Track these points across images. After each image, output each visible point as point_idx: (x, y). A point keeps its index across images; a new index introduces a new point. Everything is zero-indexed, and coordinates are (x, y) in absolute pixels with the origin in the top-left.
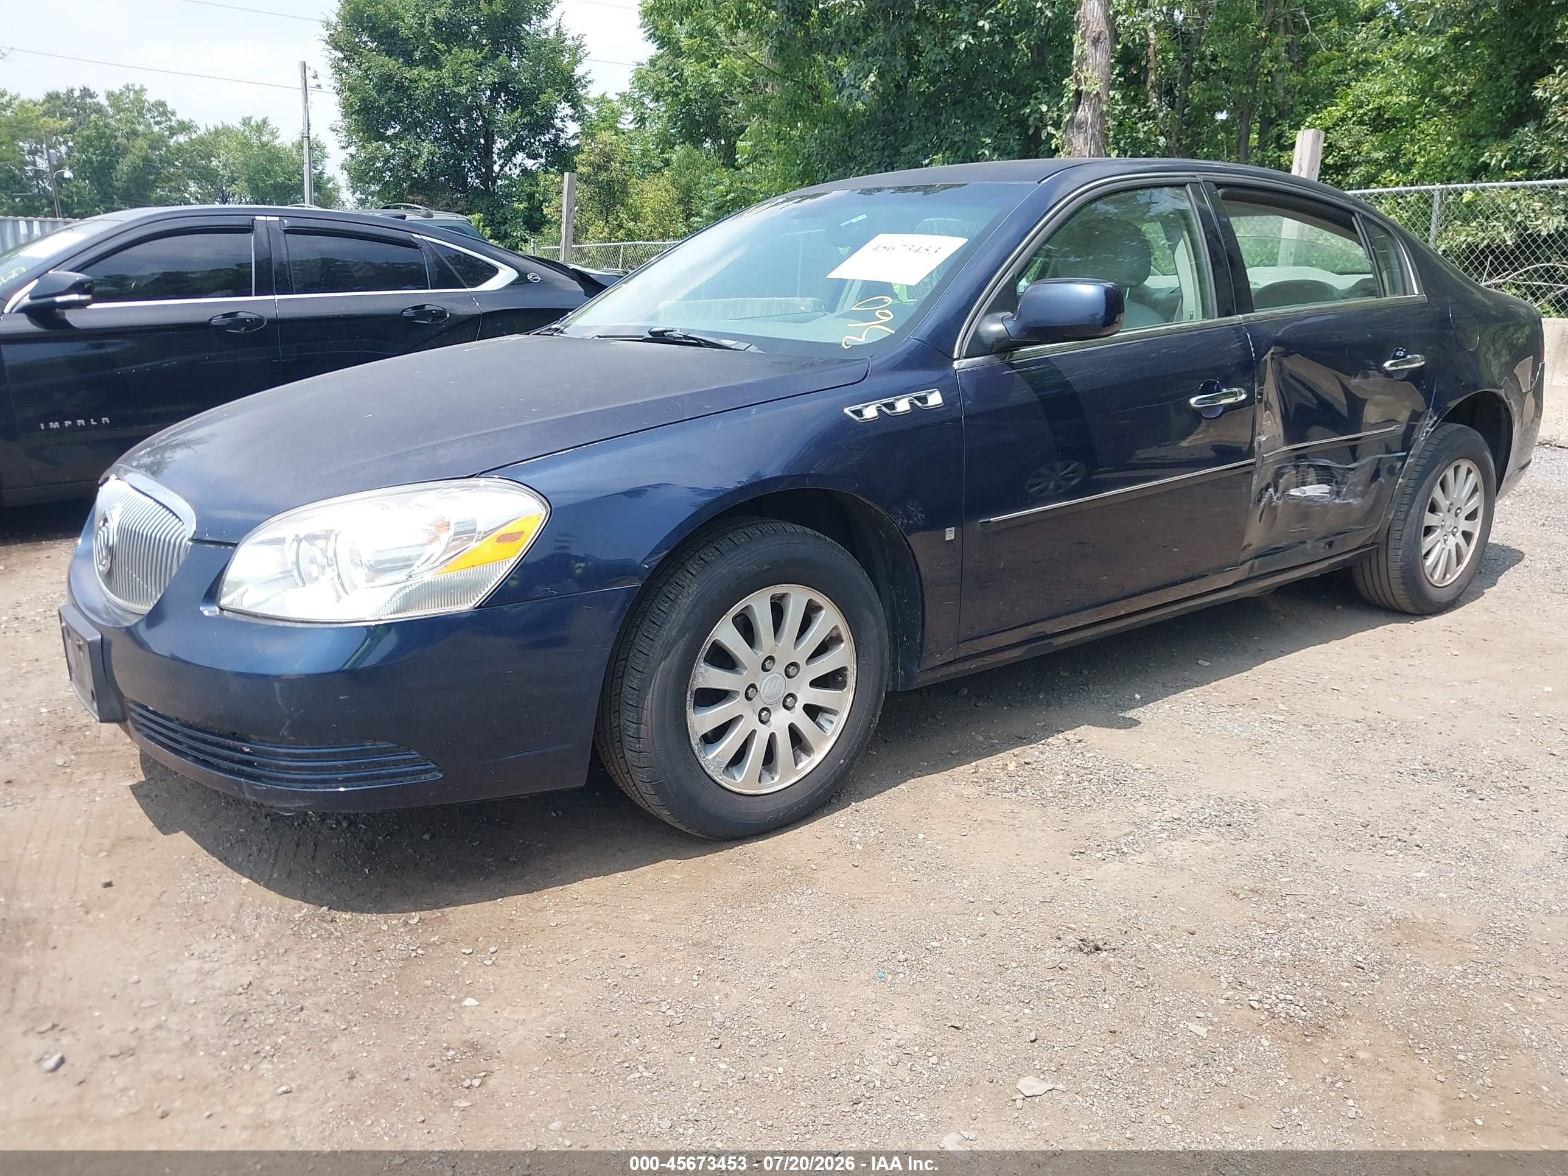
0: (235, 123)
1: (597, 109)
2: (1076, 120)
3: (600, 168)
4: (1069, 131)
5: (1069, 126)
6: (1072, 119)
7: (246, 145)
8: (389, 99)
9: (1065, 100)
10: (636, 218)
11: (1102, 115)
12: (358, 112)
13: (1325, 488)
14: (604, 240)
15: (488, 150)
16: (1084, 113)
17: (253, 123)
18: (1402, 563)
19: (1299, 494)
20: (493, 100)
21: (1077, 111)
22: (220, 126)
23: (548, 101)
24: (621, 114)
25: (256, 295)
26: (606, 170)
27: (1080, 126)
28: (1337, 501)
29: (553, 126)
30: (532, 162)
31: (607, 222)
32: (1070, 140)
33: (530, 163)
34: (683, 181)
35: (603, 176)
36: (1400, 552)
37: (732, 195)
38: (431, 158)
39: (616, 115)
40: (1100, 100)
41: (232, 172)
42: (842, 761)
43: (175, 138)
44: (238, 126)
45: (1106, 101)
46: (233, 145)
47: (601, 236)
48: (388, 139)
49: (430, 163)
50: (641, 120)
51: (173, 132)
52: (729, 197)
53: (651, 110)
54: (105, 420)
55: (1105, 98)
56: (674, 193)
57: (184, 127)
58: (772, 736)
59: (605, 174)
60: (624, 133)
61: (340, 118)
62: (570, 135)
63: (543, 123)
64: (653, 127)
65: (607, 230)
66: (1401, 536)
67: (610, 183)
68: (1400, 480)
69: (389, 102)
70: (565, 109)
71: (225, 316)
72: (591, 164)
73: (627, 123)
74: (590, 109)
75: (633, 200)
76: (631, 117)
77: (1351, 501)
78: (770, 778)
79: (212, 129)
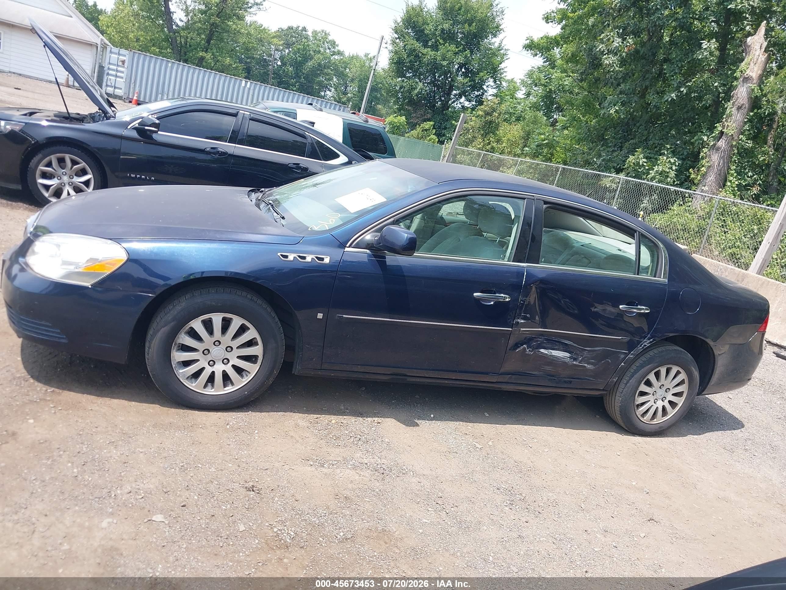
0: (361, 54)
1: (507, 85)
2: (717, 146)
3: (487, 114)
4: (711, 151)
5: (712, 148)
6: (714, 145)
7: (363, 66)
8: (411, 60)
9: (714, 135)
10: (498, 141)
11: (732, 146)
12: (395, 63)
13: (568, 355)
14: (479, 149)
15: (449, 94)
16: (722, 143)
17: (369, 57)
18: (620, 404)
19: (547, 352)
20: (458, 70)
21: (718, 141)
22: (355, 55)
23: (482, 77)
24: (518, 90)
25: (228, 142)
26: (491, 116)
27: (718, 149)
28: (575, 363)
29: (483, 89)
30: (468, 103)
31: (484, 140)
32: (710, 155)
33: (467, 104)
34: (527, 129)
35: (489, 118)
36: (621, 399)
37: (547, 141)
38: (420, 91)
39: (516, 89)
40: (733, 138)
41: (353, 76)
42: (246, 393)
43: (334, 56)
44: (363, 56)
45: (737, 140)
46: (358, 64)
47: (478, 146)
48: (406, 78)
49: (420, 93)
50: (528, 94)
51: (334, 54)
52: (545, 142)
53: (535, 90)
54: (153, 178)
55: (736, 138)
56: (522, 134)
57: (339, 53)
58: (213, 373)
59: (489, 117)
60: (516, 99)
61: (388, 64)
62: (489, 94)
63: (478, 86)
64: (533, 99)
65: (482, 144)
66: (623, 391)
67: (491, 122)
68: (623, 364)
69: (411, 61)
70: (491, 82)
71: (212, 148)
72: (485, 111)
73: (520, 95)
74: (504, 84)
75: (500, 132)
76: (524, 92)
77: (586, 365)
78: (211, 388)
79: (351, 55)
